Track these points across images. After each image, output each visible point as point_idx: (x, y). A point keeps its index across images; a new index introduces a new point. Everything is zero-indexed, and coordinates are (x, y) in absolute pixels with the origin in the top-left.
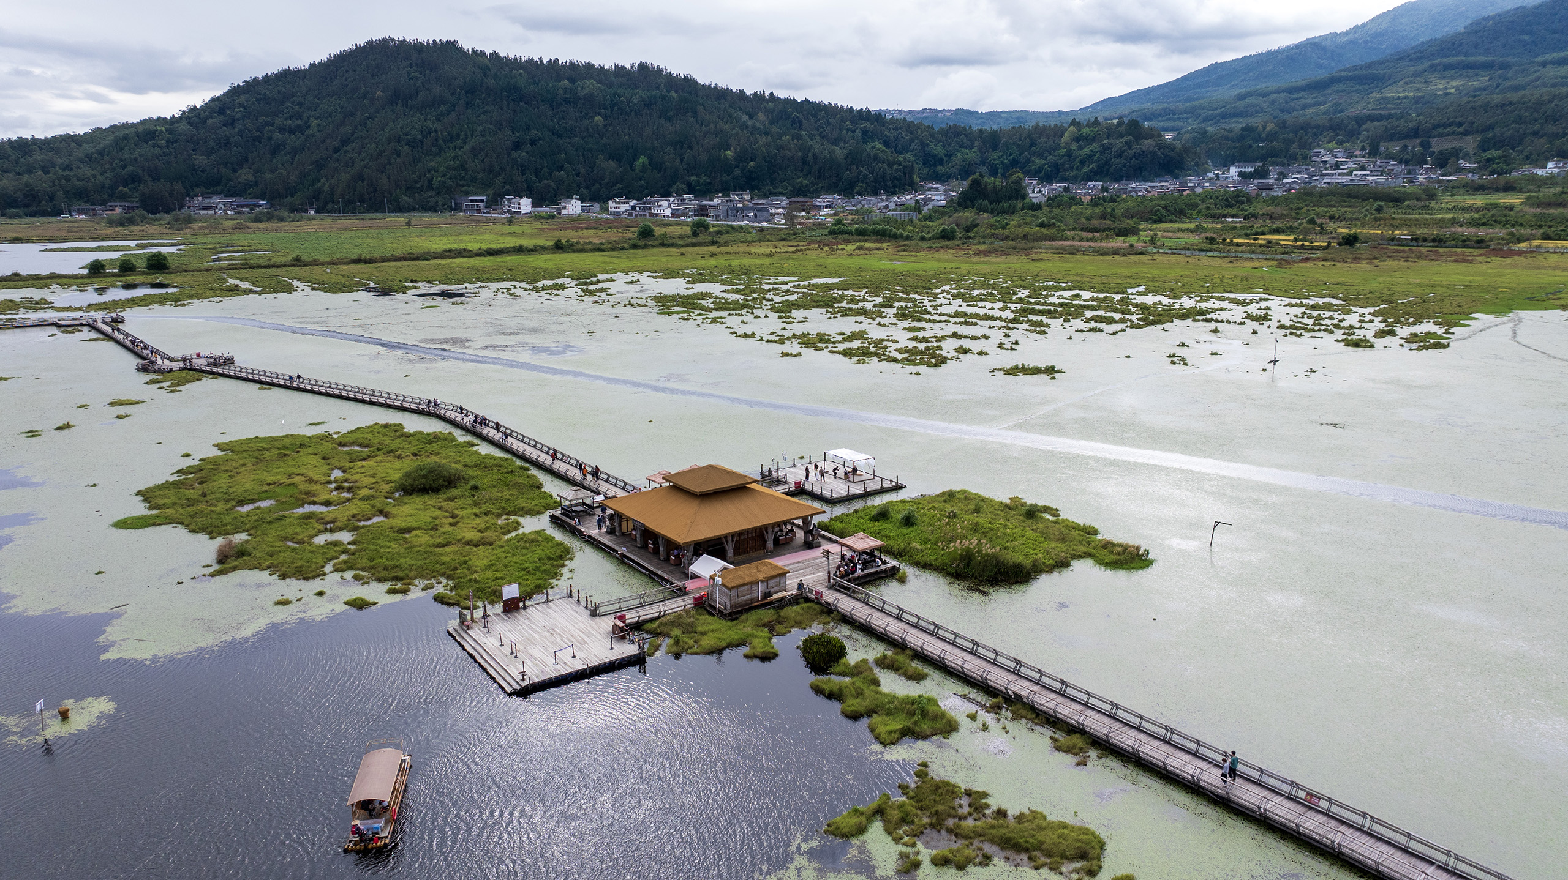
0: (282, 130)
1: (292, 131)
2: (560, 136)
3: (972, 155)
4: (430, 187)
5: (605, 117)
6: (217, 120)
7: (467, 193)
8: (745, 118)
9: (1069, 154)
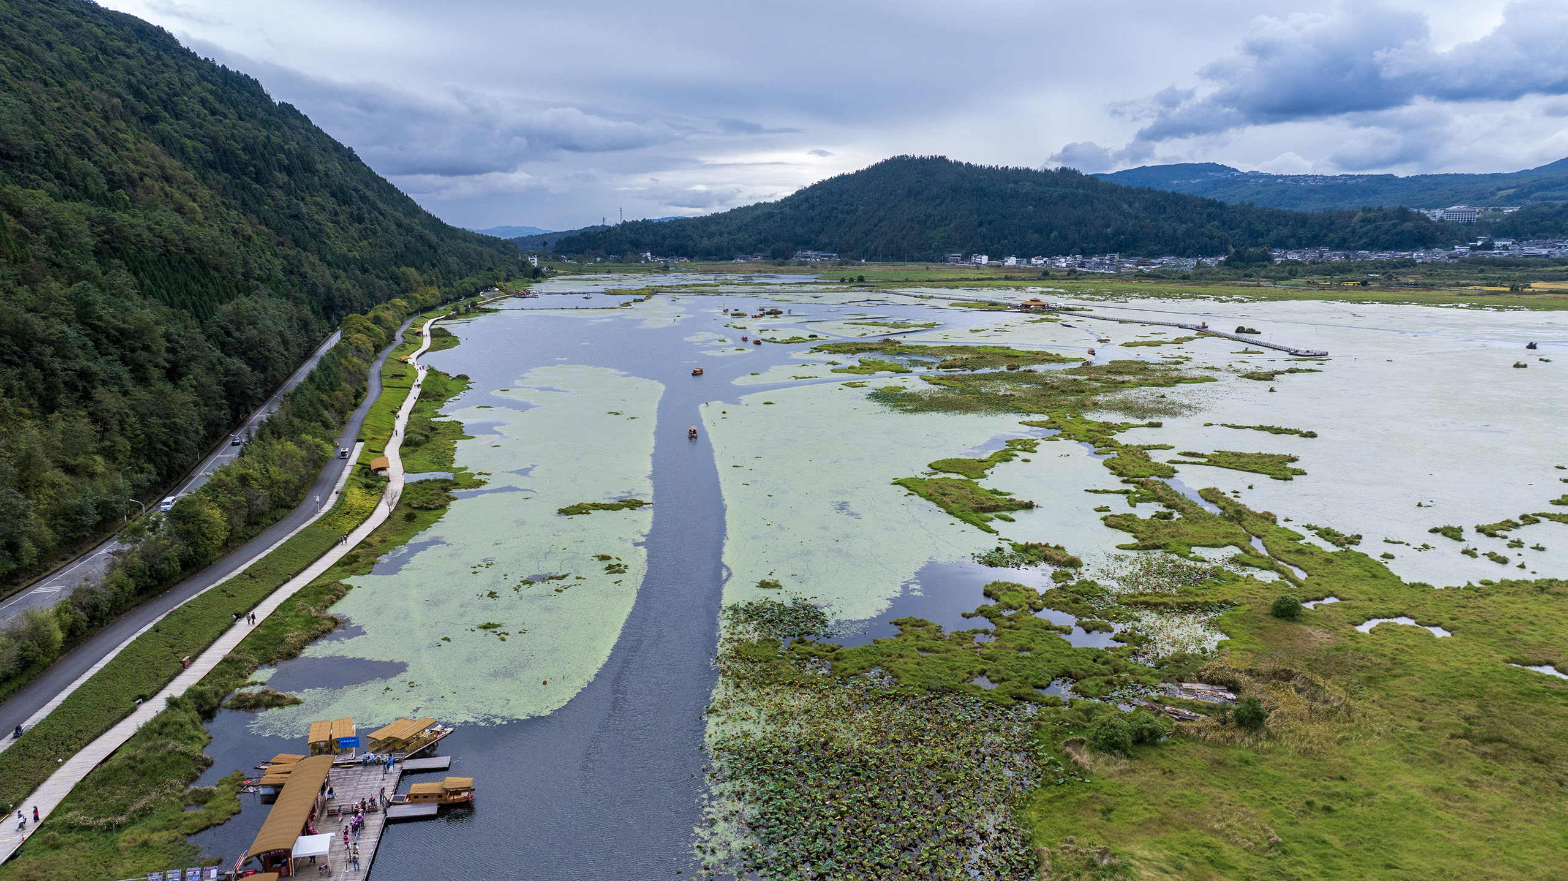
2: (1006, 218)
3: (1285, 231)
4: (930, 248)
5: (1035, 207)
7: (951, 252)
8: (1125, 206)
9: (1353, 232)
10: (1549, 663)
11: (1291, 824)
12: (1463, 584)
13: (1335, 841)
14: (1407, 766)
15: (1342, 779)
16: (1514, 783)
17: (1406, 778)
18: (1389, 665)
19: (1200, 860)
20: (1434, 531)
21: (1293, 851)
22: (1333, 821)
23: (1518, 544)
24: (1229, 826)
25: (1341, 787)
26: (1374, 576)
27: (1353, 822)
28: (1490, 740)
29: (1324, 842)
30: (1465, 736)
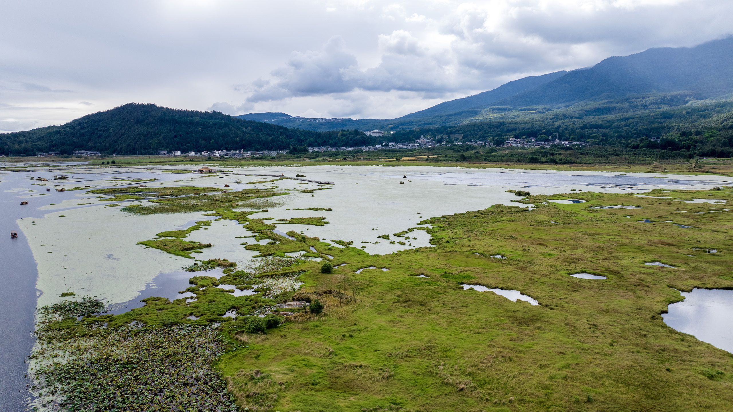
0: (101, 131)
1: (104, 131)
2: (188, 134)
3: (312, 139)
4: (150, 148)
5: (202, 128)
6: (79, 127)
7: (161, 150)
8: (244, 129)
9: (339, 139)
10: (422, 274)
11: (337, 344)
12: (392, 253)
13: (356, 347)
14: (379, 315)
15: (355, 324)
16: (415, 313)
17: (379, 320)
18: (368, 283)
19: (302, 366)
20: (379, 237)
21: (339, 354)
22: (354, 340)
23: (408, 238)
24: (312, 350)
25: (355, 328)
26: (359, 254)
27: (361, 339)
28: (406, 302)
29: (351, 348)
30: (398, 302)
